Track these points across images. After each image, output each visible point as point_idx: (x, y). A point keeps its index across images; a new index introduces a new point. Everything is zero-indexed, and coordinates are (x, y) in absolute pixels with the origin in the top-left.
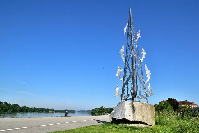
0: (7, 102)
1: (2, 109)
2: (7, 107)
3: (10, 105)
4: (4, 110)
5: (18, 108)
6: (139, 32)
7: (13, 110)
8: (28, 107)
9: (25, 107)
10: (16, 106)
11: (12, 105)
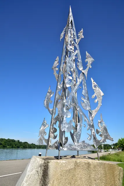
0: (19, 140)
1: (15, 146)
2: (19, 144)
3: (21, 142)
4: (17, 146)
5: (27, 145)
6: (82, 31)
7: (24, 147)
8: (35, 144)
9: (32, 144)
10: (26, 144)
11: (23, 143)
